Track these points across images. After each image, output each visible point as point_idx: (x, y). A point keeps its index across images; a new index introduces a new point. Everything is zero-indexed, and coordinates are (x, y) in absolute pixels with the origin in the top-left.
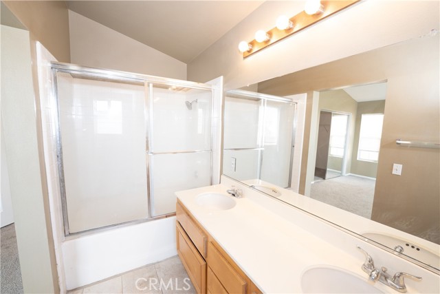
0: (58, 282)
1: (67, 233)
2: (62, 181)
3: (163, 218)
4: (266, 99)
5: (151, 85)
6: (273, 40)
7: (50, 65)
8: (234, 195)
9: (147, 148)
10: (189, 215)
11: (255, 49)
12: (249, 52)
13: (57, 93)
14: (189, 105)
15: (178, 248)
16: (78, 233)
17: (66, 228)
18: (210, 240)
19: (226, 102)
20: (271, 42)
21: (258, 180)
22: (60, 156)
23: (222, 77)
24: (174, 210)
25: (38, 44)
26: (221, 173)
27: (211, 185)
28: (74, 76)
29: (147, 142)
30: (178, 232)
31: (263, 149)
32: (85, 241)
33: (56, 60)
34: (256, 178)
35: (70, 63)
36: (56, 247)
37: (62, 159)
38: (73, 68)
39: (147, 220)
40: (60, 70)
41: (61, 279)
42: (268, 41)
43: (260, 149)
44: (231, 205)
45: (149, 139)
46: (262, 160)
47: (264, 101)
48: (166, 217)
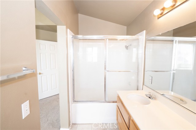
0: (70, 119)
1: (74, 101)
2: (74, 80)
3: (111, 102)
4: (177, 40)
5: (107, 40)
6: (177, 4)
7: (72, 36)
8: (150, 98)
9: (105, 69)
10: (122, 103)
11: (165, 12)
12: (161, 14)
13: (73, 47)
14: (127, 47)
15: (117, 119)
16: (77, 101)
17: (74, 98)
18: (132, 119)
19: (147, 44)
20: (176, 6)
21: (170, 92)
22: (73, 71)
23: (145, 31)
24: (116, 100)
25: (68, 30)
26: (143, 84)
27: (138, 90)
28: (80, 39)
29: (105, 66)
30: (117, 111)
31: (175, 72)
32: (79, 105)
33: (74, 35)
34: (169, 90)
35: (78, 35)
36: (70, 105)
37: (74, 71)
38: (80, 36)
39: (104, 102)
40: (75, 38)
41: (71, 118)
42: (174, 5)
43: (172, 72)
44: (148, 103)
45: (106, 65)
46: (173, 79)
47: (176, 42)
48: (113, 102)
